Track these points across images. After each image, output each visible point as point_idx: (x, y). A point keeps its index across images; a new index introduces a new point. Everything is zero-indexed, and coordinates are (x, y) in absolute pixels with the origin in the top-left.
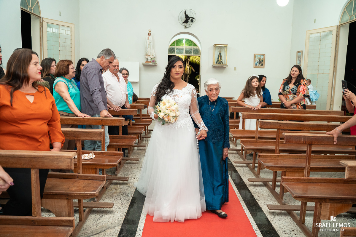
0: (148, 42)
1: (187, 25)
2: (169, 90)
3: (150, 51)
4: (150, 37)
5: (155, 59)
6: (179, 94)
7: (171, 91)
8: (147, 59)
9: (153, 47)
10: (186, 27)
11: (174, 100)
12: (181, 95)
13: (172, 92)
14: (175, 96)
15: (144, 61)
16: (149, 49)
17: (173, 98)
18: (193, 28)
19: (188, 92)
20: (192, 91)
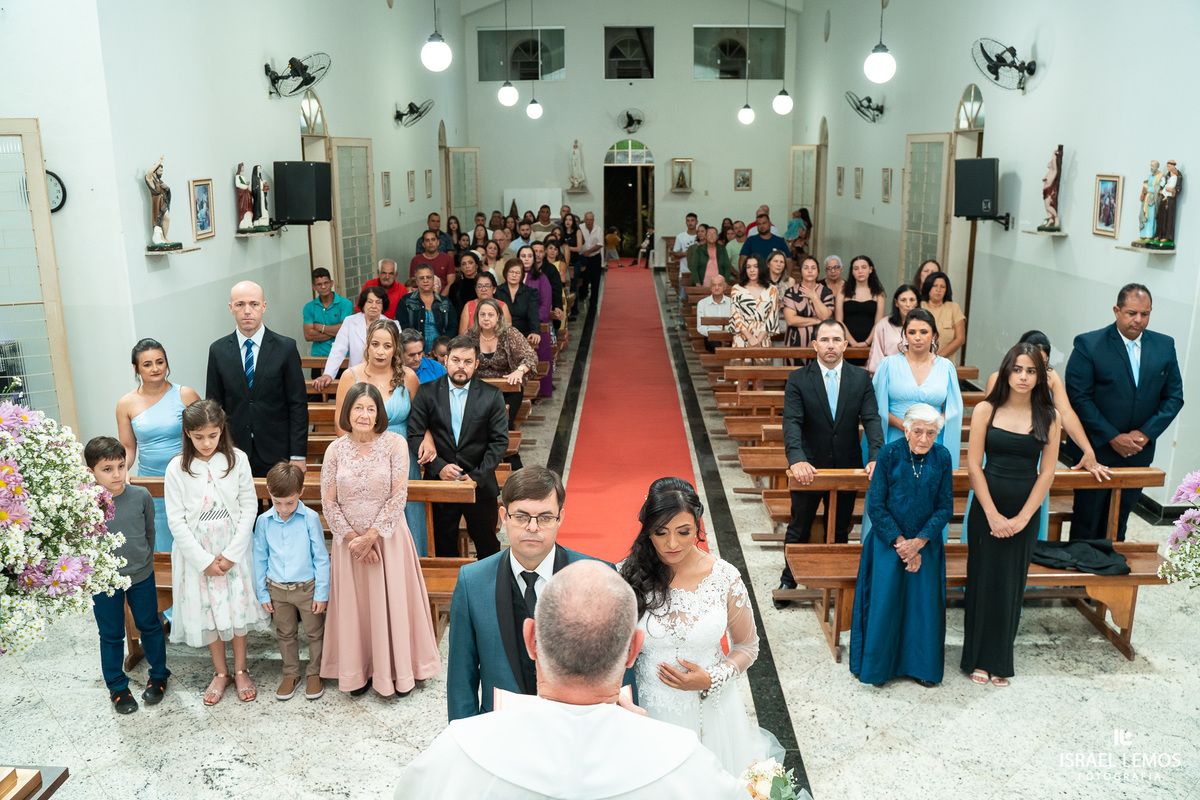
0: (574, 157)
1: (631, 129)
3: (577, 171)
4: (577, 151)
5: (585, 183)
6: (686, 607)
8: (573, 184)
9: (582, 165)
10: (629, 132)
15: (569, 186)
16: (575, 169)
18: (640, 134)
19: (716, 595)
20: (730, 589)
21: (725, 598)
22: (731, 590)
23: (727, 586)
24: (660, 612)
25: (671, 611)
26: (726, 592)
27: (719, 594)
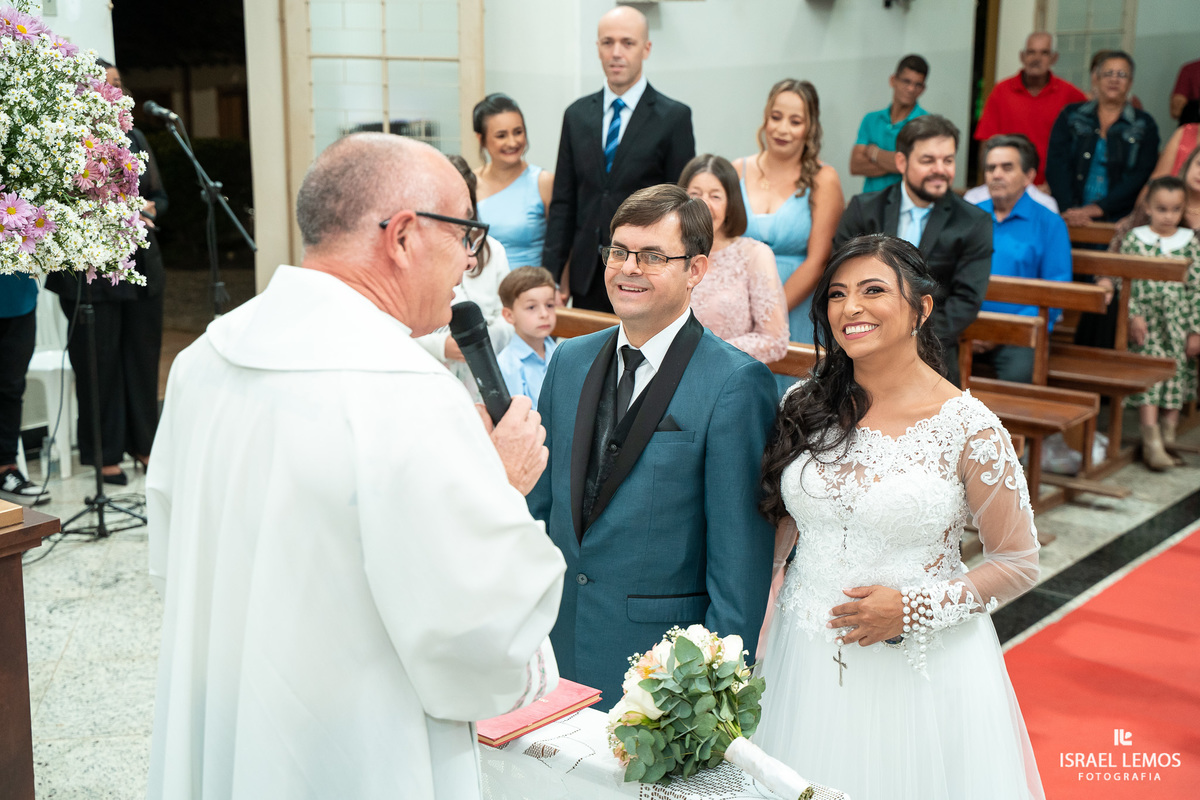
2: (832, 435)
6: (873, 458)
7: (840, 441)
11: (836, 492)
12: (878, 469)
13: (840, 450)
14: (847, 468)
17: (835, 479)
19: (933, 451)
20: (966, 445)
21: (953, 459)
22: (966, 450)
23: (960, 438)
24: (830, 457)
25: (846, 461)
26: (957, 449)
27: (940, 450)
